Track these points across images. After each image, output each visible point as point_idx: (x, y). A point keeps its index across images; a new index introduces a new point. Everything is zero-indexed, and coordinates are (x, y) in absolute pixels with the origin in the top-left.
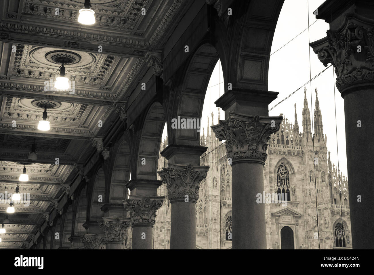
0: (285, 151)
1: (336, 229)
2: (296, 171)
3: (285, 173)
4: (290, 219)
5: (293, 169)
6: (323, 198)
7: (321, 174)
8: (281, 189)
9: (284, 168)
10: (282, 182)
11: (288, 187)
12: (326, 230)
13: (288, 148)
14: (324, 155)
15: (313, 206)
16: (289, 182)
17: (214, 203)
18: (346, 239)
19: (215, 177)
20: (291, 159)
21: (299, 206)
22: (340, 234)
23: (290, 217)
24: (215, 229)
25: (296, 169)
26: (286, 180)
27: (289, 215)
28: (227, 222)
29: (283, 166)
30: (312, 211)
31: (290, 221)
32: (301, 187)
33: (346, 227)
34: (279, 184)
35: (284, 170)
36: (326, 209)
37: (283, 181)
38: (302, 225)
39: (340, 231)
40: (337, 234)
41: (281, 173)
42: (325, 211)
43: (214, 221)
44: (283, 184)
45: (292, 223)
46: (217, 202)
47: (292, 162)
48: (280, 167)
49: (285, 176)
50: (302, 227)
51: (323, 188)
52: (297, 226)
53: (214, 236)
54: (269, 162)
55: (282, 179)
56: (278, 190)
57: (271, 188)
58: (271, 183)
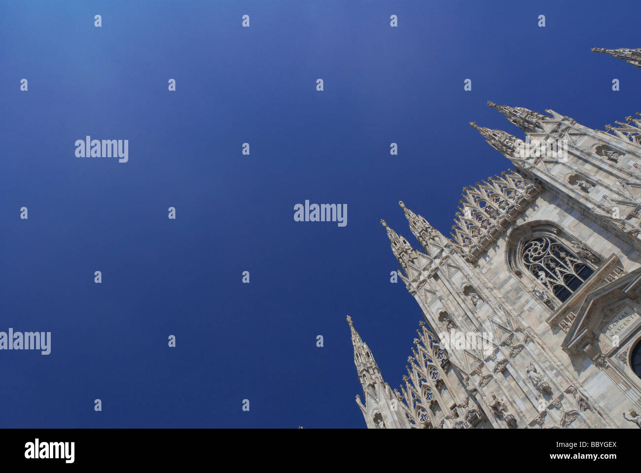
0: (502, 221)
2: (557, 220)
3: (544, 250)
8: (561, 282)
9: (535, 244)
10: (552, 269)
11: (572, 262)
16: (567, 253)
25: (554, 217)
26: (558, 256)
27: (619, 308)
34: (547, 279)
35: (539, 245)
37: (552, 265)
41: (535, 259)
44: (557, 269)
48: (527, 252)
49: (549, 254)
54: (490, 268)
55: (548, 266)
56: (555, 293)
57: (526, 308)
58: (520, 297)
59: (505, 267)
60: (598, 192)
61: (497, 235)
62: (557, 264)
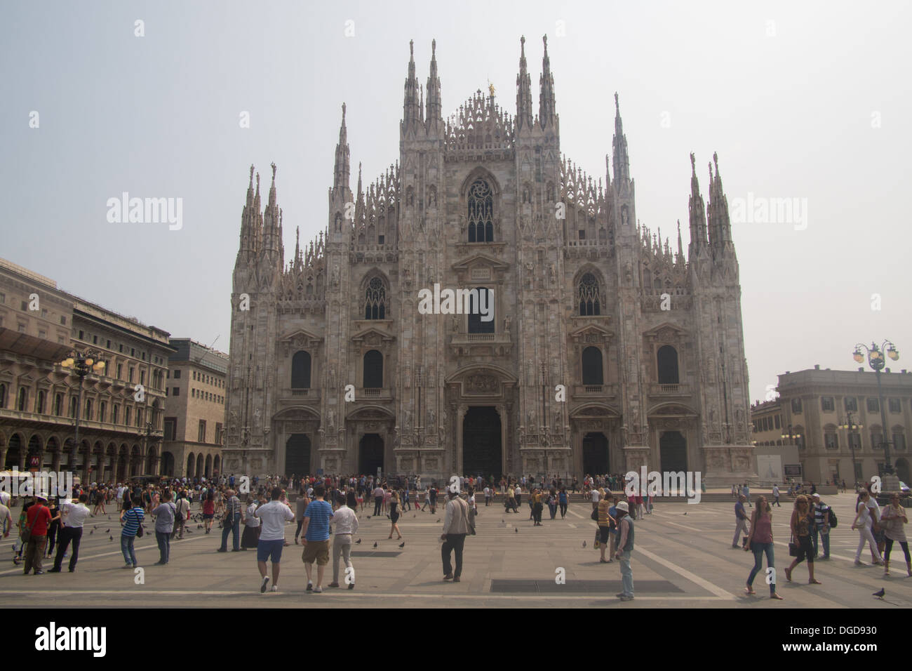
0: (480, 154)
1: (581, 285)
2: (503, 188)
3: (484, 194)
4: (489, 271)
5: (497, 184)
6: (548, 230)
7: (545, 187)
8: (476, 223)
9: (483, 186)
10: (478, 210)
11: (489, 218)
12: (552, 287)
13: (487, 147)
14: (552, 151)
15: (526, 246)
16: (491, 210)
17: (335, 257)
18: (600, 301)
19: (338, 212)
20: (494, 167)
21: (506, 249)
22: (589, 292)
23: (487, 270)
24: (335, 301)
25: (503, 184)
26: (487, 206)
27: (486, 267)
28: (369, 289)
29: (480, 183)
30: (525, 255)
31: (488, 277)
32: (512, 215)
33: (601, 279)
34: (472, 214)
35: (483, 188)
36: (553, 248)
37: (480, 208)
38: (511, 282)
39: (589, 288)
40: (582, 293)
41: (476, 194)
42: (551, 252)
43: (334, 288)
44: (480, 214)
45: (492, 280)
46: (340, 254)
47: (496, 173)
48: (475, 185)
49: (483, 200)
50: (510, 286)
51: (548, 212)
52: (502, 284)
53: (333, 312)
54: (451, 177)
55: (478, 206)
56: (470, 226)
57: (451, 223)
58: (453, 213)
59: (460, 186)
60: (527, 208)
61: (470, 159)
62: (483, 211)
